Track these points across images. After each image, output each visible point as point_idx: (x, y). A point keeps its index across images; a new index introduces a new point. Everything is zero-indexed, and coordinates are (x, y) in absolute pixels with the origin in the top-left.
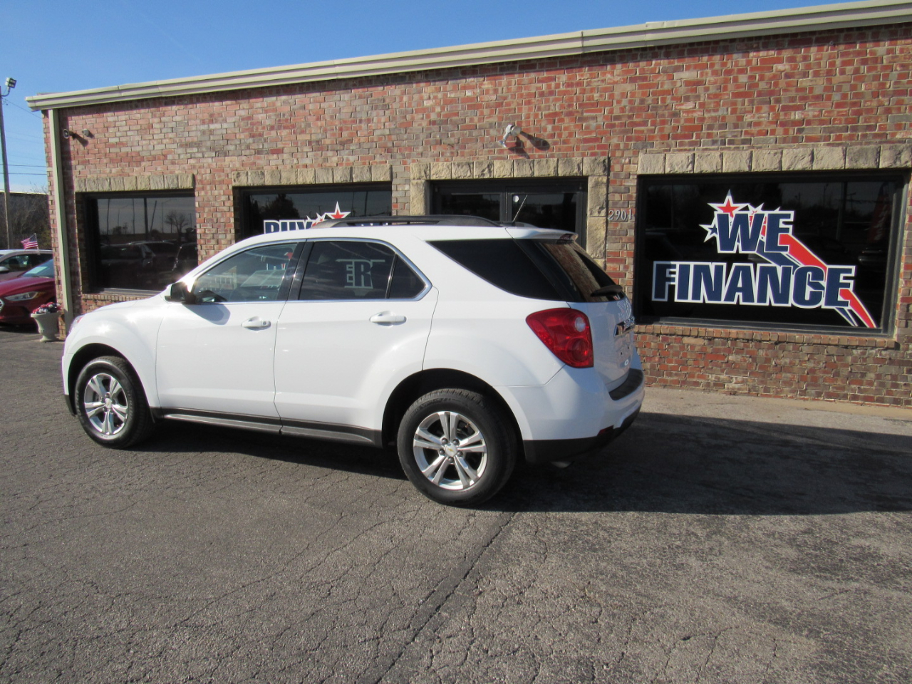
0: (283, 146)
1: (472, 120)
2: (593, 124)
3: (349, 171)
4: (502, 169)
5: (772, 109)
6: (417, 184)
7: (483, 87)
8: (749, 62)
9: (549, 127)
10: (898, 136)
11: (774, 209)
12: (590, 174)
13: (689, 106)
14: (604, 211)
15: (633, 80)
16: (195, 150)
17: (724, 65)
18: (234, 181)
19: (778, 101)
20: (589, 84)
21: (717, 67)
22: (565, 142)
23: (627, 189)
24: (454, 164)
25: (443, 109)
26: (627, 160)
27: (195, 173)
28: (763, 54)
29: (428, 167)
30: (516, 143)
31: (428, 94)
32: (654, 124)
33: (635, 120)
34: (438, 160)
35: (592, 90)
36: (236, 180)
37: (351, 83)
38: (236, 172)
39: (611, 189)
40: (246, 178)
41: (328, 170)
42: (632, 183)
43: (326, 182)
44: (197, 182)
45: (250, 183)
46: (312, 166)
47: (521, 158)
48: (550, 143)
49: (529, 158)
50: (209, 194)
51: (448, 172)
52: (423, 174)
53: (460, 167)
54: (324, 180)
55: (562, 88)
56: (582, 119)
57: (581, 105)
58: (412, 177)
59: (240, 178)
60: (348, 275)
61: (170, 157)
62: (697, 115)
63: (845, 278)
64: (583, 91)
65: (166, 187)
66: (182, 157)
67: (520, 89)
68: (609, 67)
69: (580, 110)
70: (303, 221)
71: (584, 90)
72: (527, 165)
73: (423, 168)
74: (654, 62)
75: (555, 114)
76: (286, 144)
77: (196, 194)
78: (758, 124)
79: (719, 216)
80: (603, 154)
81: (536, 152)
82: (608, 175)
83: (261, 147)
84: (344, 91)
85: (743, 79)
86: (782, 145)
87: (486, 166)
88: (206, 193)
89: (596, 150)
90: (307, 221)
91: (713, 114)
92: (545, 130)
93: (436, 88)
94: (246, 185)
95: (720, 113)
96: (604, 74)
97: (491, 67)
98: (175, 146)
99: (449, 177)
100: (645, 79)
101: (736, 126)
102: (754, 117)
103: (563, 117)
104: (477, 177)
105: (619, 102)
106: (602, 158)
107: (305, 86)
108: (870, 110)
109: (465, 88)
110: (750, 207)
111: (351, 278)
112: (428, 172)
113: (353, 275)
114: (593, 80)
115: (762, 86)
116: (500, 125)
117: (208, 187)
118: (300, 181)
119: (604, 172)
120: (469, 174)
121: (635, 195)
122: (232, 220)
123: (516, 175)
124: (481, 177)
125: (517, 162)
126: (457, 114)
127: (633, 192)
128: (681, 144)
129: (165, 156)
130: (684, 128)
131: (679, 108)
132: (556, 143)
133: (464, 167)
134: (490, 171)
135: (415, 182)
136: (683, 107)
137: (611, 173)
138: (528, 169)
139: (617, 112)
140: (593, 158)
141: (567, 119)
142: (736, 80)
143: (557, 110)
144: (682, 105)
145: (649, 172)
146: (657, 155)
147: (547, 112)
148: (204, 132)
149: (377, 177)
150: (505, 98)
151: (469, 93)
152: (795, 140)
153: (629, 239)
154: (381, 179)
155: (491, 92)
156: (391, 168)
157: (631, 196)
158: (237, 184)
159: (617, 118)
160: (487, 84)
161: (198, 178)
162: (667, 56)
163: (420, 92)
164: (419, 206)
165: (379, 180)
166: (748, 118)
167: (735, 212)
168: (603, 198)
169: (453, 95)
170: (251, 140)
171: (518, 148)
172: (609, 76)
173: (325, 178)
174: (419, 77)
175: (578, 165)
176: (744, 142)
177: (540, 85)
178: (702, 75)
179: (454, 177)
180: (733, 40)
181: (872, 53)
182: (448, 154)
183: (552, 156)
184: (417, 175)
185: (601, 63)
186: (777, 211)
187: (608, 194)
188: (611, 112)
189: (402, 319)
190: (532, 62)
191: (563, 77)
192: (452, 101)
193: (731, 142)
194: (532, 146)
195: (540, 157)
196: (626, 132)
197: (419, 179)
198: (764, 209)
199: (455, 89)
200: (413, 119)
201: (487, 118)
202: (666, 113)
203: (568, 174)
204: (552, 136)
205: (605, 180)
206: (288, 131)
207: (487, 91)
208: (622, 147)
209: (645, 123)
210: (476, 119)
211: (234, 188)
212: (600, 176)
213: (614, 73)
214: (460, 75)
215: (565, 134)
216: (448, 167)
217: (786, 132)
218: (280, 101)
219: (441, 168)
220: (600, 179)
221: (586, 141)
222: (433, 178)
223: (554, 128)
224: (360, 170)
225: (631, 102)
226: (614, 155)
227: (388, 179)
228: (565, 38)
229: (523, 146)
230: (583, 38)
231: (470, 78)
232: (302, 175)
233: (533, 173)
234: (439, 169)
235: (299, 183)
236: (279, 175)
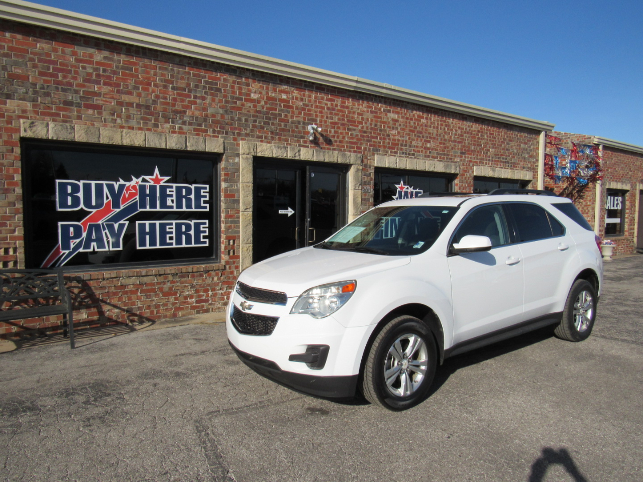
0: (102, 102)
1: (286, 116)
2: (354, 133)
3: (184, 139)
4: (307, 154)
5: (421, 140)
6: (247, 158)
7: (294, 94)
8: (414, 115)
9: (333, 130)
10: (455, 160)
12: (354, 163)
13: (394, 132)
14: (361, 186)
15: (372, 112)
17: (405, 114)
18: (25, 131)
19: (423, 137)
20: (352, 108)
21: (403, 115)
22: (341, 142)
23: (370, 174)
24: (275, 146)
25: (266, 103)
26: (370, 158)
28: (418, 113)
29: (255, 147)
30: (314, 138)
31: (256, 90)
32: (380, 139)
33: (372, 135)
34: (262, 141)
35: (354, 113)
36: (28, 130)
38: (29, 121)
39: (363, 173)
40: (45, 130)
41: (161, 135)
42: (372, 171)
43: (158, 146)
45: (52, 136)
46: (140, 129)
47: (317, 148)
48: (332, 140)
49: (322, 148)
52: (252, 150)
53: (279, 149)
54: (155, 144)
55: (339, 108)
56: (349, 129)
57: (349, 121)
58: (241, 152)
59: (34, 129)
60: (168, 236)
62: (397, 138)
64: (349, 112)
67: (316, 101)
68: (361, 101)
69: (348, 123)
70: (114, 183)
71: (350, 111)
72: (322, 153)
73: (252, 146)
74: (380, 105)
75: (335, 123)
76: (107, 102)
78: (417, 147)
79: (399, 191)
80: (359, 152)
81: (325, 145)
82: (362, 165)
83: (70, 98)
84: (178, 66)
85: (412, 123)
86: (425, 158)
87: (297, 151)
89: (356, 150)
90: (118, 183)
91: (402, 139)
92: (330, 132)
93: (261, 86)
94: (45, 137)
95: (404, 139)
96: (359, 105)
97: (299, 82)
99: (270, 156)
100: (376, 113)
101: (410, 146)
102: (416, 143)
103: (339, 125)
104: (291, 158)
105: (366, 123)
106: (359, 155)
107: (134, 49)
108: (448, 148)
109: (281, 92)
110: (409, 188)
111: (171, 238)
112: (255, 149)
113: (174, 235)
114: (354, 107)
115: (418, 129)
116: (304, 123)
119: (361, 163)
120: (285, 155)
121: (373, 178)
122: (18, 178)
123: (315, 159)
124: (293, 158)
125: (316, 150)
126: (276, 110)
127: (372, 176)
128: (391, 152)
130: (392, 144)
131: (390, 132)
132: (336, 141)
133: (282, 149)
134: (299, 155)
135: (245, 156)
136: (392, 132)
138: (322, 156)
139: (365, 129)
140: (355, 154)
141: (342, 128)
142: (410, 123)
143: (336, 121)
144: (391, 131)
145: (380, 165)
146: (383, 157)
147: (331, 121)
149: (212, 148)
150: (307, 106)
151: (284, 96)
152: (429, 157)
153: (371, 203)
154: (215, 151)
155: (299, 99)
156: (224, 143)
157: (371, 178)
158: (29, 134)
159: (365, 132)
160: (296, 93)
162: (385, 103)
163: (248, 85)
164: (248, 175)
165: (213, 151)
166: (414, 143)
167: (404, 190)
168: (360, 179)
169: (273, 95)
171: (315, 142)
172: (361, 107)
173: (157, 142)
174: (248, 74)
175: (349, 157)
176: (413, 155)
177: (327, 102)
178: (398, 117)
179: (275, 156)
180: (408, 103)
181: (448, 122)
182: (270, 138)
183: (335, 150)
184: (247, 151)
185: (357, 98)
187: (362, 176)
188: (362, 127)
190: (323, 87)
191: (338, 101)
192: (274, 99)
193: (409, 154)
194: (323, 141)
195: (328, 149)
196: (370, 141)
197: (248, 154)
198: (413, 189)
199: (274, 90)
200: (243, 105)
201: (296, 117)
202: (385, 133)
203: (344, 162)
204: (334, 137)
205: (361, 168)
207: (297, 98)
208: (367, 149)
209: (376, 138)
210: (289, 115)
211: (23, 140)
212: (358, 165)
213: (362, 106)
214: (278, 82)
215: (341, 137)
216: (270, 148)
217: (426, 152)
218: (99, 56)
219: (265, 148)
220: (359, 167)
221: (351, 143)
222: (259, 154)
223: (335, 132)
224: (195, 140)
225: (371, 124)
226: (364, 154)
227: (222, 151)
228: (348, 78)
229: (318, 140)
230: (357, 82)
231: (285, 85)
232: (130, 136)
233: (325, 159)
234: (263, 148)
235: (125, 144)
236: (98, 133)
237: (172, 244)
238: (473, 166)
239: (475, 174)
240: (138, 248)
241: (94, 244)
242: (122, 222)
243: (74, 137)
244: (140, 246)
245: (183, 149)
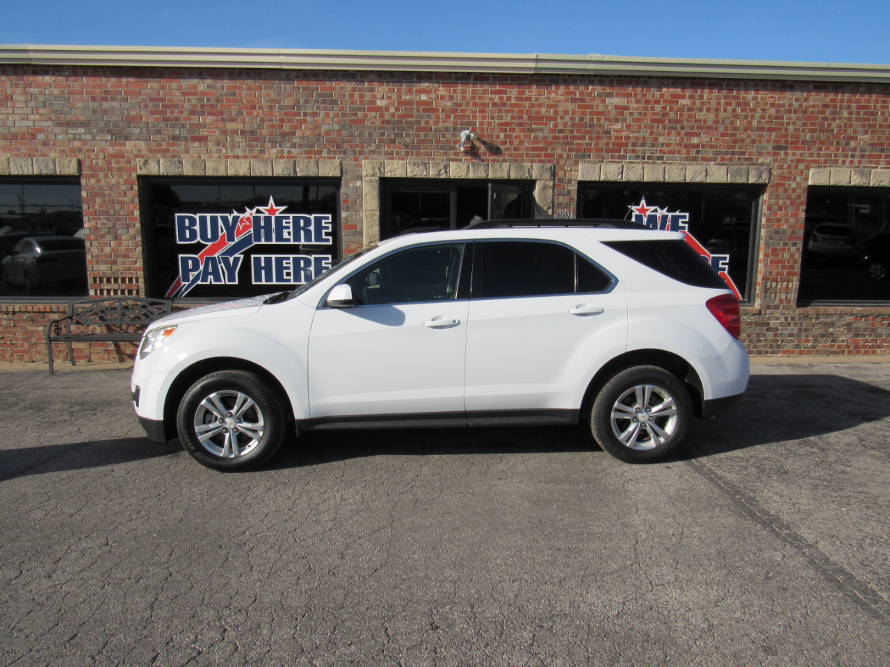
0: (207, 133)
1: (427, 122)
2: (540, 135)
3: (292, 165)
4: (458, 170)
5: (679, 134)
6: (370, 180)
7: (438, 92)
8: (662, 96)
9: (502, 135)
10: (760, 161)
11: (675, 211)
12: (539, 178)
13: (618, 126)
14: (551, 210)
15: (574, 101)
16: (81, 130)
17: (644, 95)
18: (141, 169)
19: (682, 128)
20: (537, 99)
21: (639, 97)
22: (516, 149)
23: (569, 192)
24: (410, 163)
25: (397, 109)
26: (569, 168)
27: (81, 157)
28: (672, 90)
29: (383, 165)
30: (471, 147)
31: (383, 95)
32: (590, 138)
33: (575, 134)
34: (392, 159)
35: (540, 106)
36: (143, 168)
37: (293, 74)
38: (143, 160)
39: (556, 191)
40: (157, 166)
41: (266, 162)
42: (574, 188)
43: (264, 174)
44: (83, 168)
45: (162, 172)
46: (245, 157)
47: (475, 161)
48: (502, 149)
49: (483, 161)
50: (103, 183)
51: (403, 170)
52: (377, 171)
53: (416, 167)
54: (261, 172)
55: (513, 101)
56: (531, 130)
57: (530, 118)
58: (364, 173)
59: (148, 166)
60: (285, 271)
61: (41, 137)
62: (624, 134)
63: (723, 264)
64: (532, 106)
65: (36, 172)
66: (60, 137)
67: (473, 98)
68: (553, 87)
69: (529, 122)
70: (228, 215)
71: (533, 104)
72: (483, 167)
73: (377, 166)
74: (590, 87)
75: (507, 124)
76: (211, 132)
77: (83, 181)
78: (668, 145)
79: (636, 216)
80: (549, 162)
81: (489, 156)
82: (554, 180)
83: (178, 133)
84: (285, 82)
85: (658, 108)
86: (686, 162)
87: (443, 166)
88: (98, 181)
89: (543, 158)
90: (232, 215)
91: (636, 135)
92: (498, 137)
93: (389, 89)
94: (157, 174)
95: (641, 134)
96: (550, 93)
97: (447, 75)
98: (50, 123)
99: (404, 176)
100: (583, 100)
101: (653, 145)
102: (665, 139)
103: (514, 126)
104: (433, 177)
105: (562, 118)
106: (549, 165)
107: (237, 71)
108: (742, 141)
109: (420, 92)
110: (659, 210)
112: (382, 170)
114: (540, 97)
115: (672, 115)
116: (455, 129)
117: (101, 174)
118: (231, 172)
119: (551, 177)
120: (425, 173)
121: (576, 198)
122: (137, 213)
123: (471, 176)
124: (438, 177)
125: (472, 164)
126: (412, 116)
127: (574, 195)
128: (612, 157)
129: (34, 136)
130: (614, 144)
131: (610, 127)
132: (507, 149)
133: (420, 166)
134: (446, 172)
135: (368, 178)
136: (614, 127)
137: (556, 178)
138: (483, 171)
139: (560, 127)
140: (541, 164)
141: (517, 129)
142: (652, 108)
143: (509, 120)
144: (613, 125)
145: (588, 179)
146: (594, 165)
147: (499, 121)
148: (94, 111)
149: (326, 172)
150: (460, 105)
151: (424, 97)
152: (695, 159)
154: (330, 175)
155: (446, 98)
156: (341, 164)
157: (572, 199)
158: (144, 172)
159: (560, 131)
160: (442, 91)
161: (87, 163)
162: (601, 83)
163: (372, 90)
164: (373, 202)
165: (327, 175)
166: (661, 140)
167: (648, 213)
168: (550, 200)
169: (408, 98)
170: (163, 124)
171: (472, 152)
172: (553, 95)
173: (263, 170)
174: (372, 76)
175: (529, 170)
176: (660, 158)
177: (492, 96)
178: (628, 102)
179: (409, 175)
180: (650, 77)
181: (744, 98)
182: (403, 153)
183: (505, 161)
184: (371, 172)
185: (547, 83)
186: (677, 213)
187: (553, 196)
188: (556, 125)
189: (601, 310)
190: (486, 75)
191: (513, 92)
192: (407, 103)
193: (649, 158)
194: (486, 150)
195: (493, 161)
196: (568, 144)
197: (373, 176)
198: (668, 211)
199: (410, 91)
200: (365, 116)
201: (442, 122)
202: (601, 130)
203: (519, 178)
204: (505, 143)
205: (551, 184)
206: (214, 117)
207: (443, 97)
208: (565, 156)
209: (584, 138)
210: (432, 122)
211: (139, 177)
212: (547, 180)
213: (558, 94)
214: (415, 80)
215: (516, 142)
216: (403, 165)
217: (688, 152)
218: (202, 85)
219: (396, 166)
220: (547, 183)
221: (534, 149)
222: (388, 175)
223: (506, 136)
224: (306, 164)
225: (572, 119)
226: (558, 163)
227: (338, 174)
228: (522, 58)
229: (478, 150)
230: (537, 60)
231: (425, 82)
232: (234, 166)
233: (488, 175)
234: (393, 167)
235: (229, 175)
236: (203, 165)
237: (289, 280)
238: (808, 168)
239: (810, 182)
240: (254, 283)
241: (211, 277)
242: (237, 255)
243: (182, 171)
244: (255, 281)
245: (292, 175)
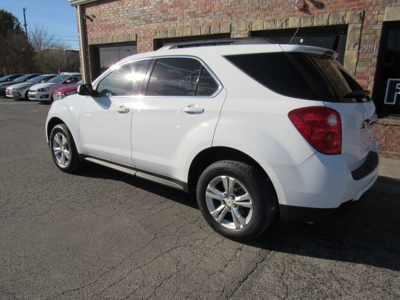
0: (176, 16)
3: (208, 28)
4: (293, 22)
6: (244, 33)
12: (350, 22)
14: (358, 46)
16: (137, 21)
18: (154, 36)
23: (375, 31)
24: (266, 21)
26: (377, 12)
27: (137, 33)
29: (251, 23)
30: (304, 6)
34: (256, 19)
38: (155, 32)
39: (363, 32)
40: (159, 34)
41: (198, 28)
42: (379, 27)
43: (197, 35)
44: (138, 37)
45: (161, 37)
46: (190, 26)
47: (306, 15)
48: (325, 4)
49: (311, 14)
50: (143, 43)
51: (262, 26)
52: (248, 27)
53: (269, 23)
58: (242, 30)
59: (157, 34)
61: (126, 25)
65: (125, 41)
66: (131, 25)
72: (310, 19)
73: (248, 24)
76: (178, 15)
77: (138, 43)
80: (360, 9)
81: (315, 10)
82: (363, 23)
83: (166, 17)
87: (284, 21)
88: (142, 43)
89: (356, 7)
94: (159, 38)
98: (128, 20)
99: (262, 29)
104: (279, 28)
106: (359, 12)
112: (251, 26)
117: (143, 40)
118: (185, 35)
119: (360, 20)
120: (274, 26)
123: (302, 25)
124: (281, 28)
125: (303, 17)
127: (379, 34)
129: (125, 25)
132: (329, 4)
133: (271, 22)
134: (286, 24)
135: (243, 32)
137: (365, 22)
138: (310, 21)
140: (353, 12)
145: (392, 19)
148: (141, 11)
149: (223, 30)
153: (373, 64)
154: (225, 32)
156: (231, 25)
157: (377, 36)
158: (155, 38)
161: (138, 35)
165: (224, 32)
168: (357, 38)
170: (162, 14)
171: (305, 9)
173: (197, 32)
175: (343, 17)
179: (265, 28)
182: (263, 15)
183: (326, 13)
184: (244, 29)
187: (361, 35)
189: (202, 110)
194: (314, 6)
195: (318, 13)
197: (246, 31)
203: (335, 24)
205: (360, 26)
206: (179, 8)
211: (154, 40)
212: (357, 23)
216: (262, 23)
219: (258, 23)
220: (357, 25)
222: (253, 30)
224: (214, 27)
226: (368, 9)
227: (229, 32)
229: (308, 7)
232: (186, 31)
233: (313, 24)
234: (257, 24)
235: (184, 36)
236: (175, 32)
243: (168, 36)
245: (208, 34)
